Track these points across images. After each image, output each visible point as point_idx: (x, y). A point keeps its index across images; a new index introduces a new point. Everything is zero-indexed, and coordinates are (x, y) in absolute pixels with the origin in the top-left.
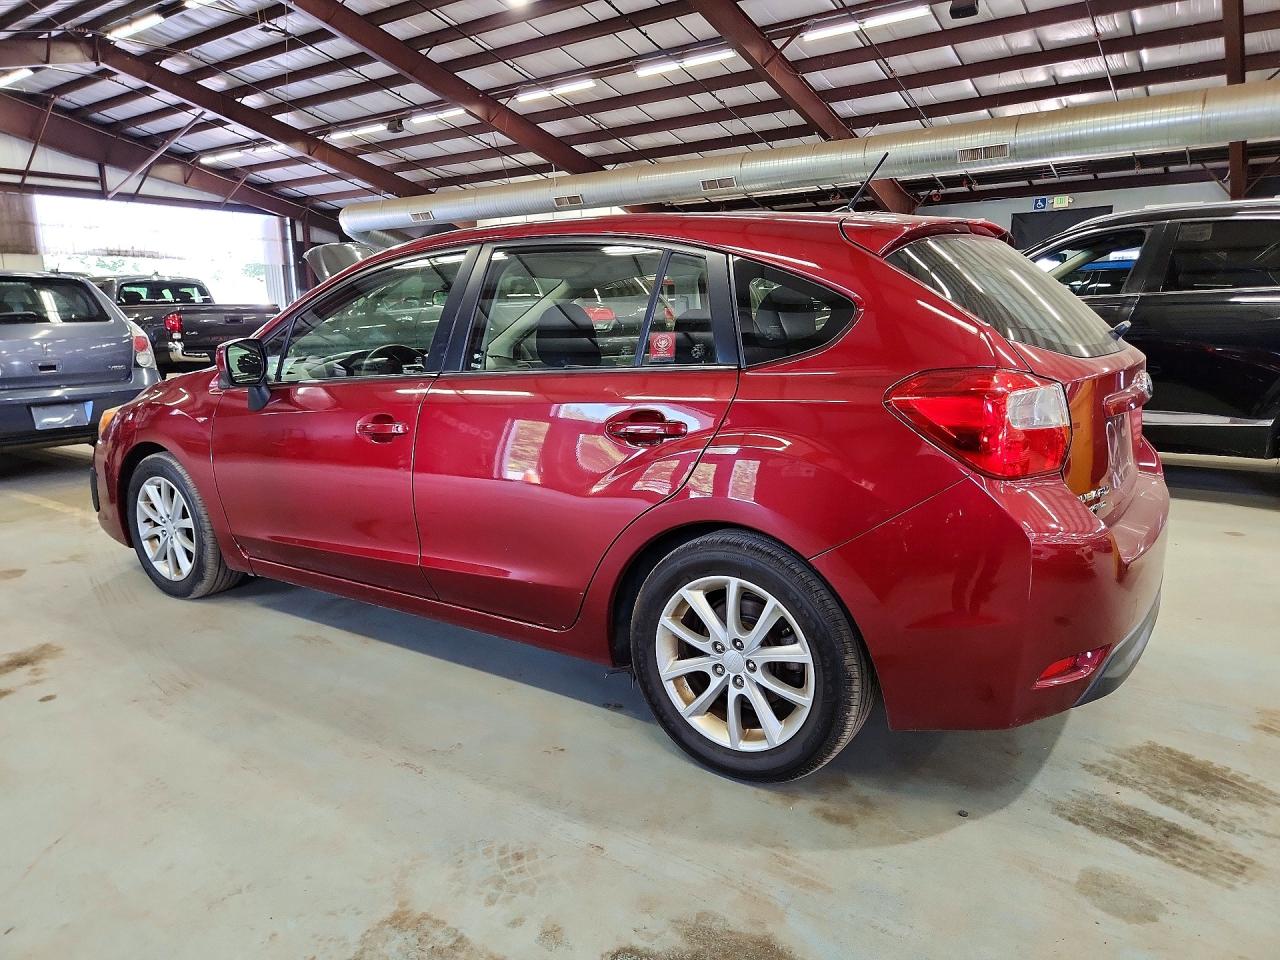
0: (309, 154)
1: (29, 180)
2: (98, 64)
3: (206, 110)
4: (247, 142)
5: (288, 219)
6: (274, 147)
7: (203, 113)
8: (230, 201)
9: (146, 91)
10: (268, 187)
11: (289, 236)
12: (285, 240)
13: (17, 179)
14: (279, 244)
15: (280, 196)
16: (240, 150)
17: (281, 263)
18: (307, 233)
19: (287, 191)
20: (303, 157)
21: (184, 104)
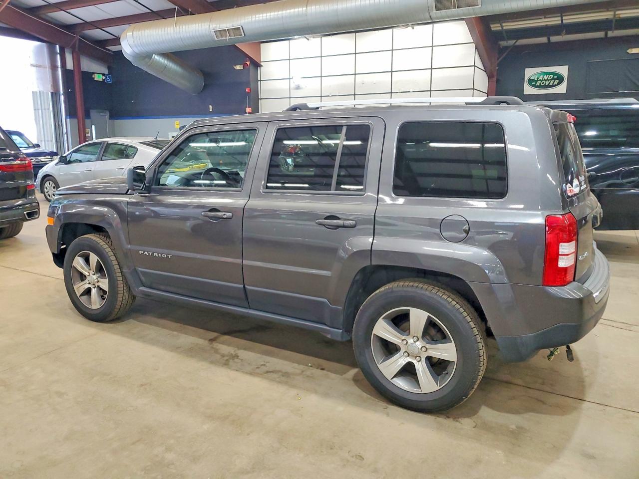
5: (58, 46)
11: (59, 64)
12: (54, 68)
14: (48, 71)
17: (49, 89)
18: (77, 62)
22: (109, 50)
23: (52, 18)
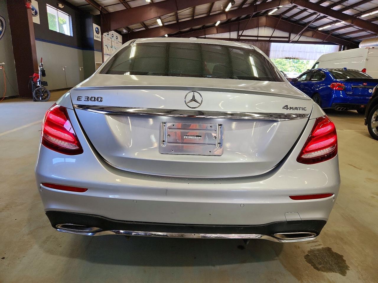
0: (352, 23)
1: (271, 39)
2: (292, 4)
3: (320, 13)
4: (333, 22)
6: (341, 23)
7: (320, 14)
8: (325, 41)
9: (305, 10)
10: (339, 36)
13: (268, 39)
15: (342, 38)
16: (331, 25)
19: (345, 36)
20: (350, 25)
21: (315, 12)
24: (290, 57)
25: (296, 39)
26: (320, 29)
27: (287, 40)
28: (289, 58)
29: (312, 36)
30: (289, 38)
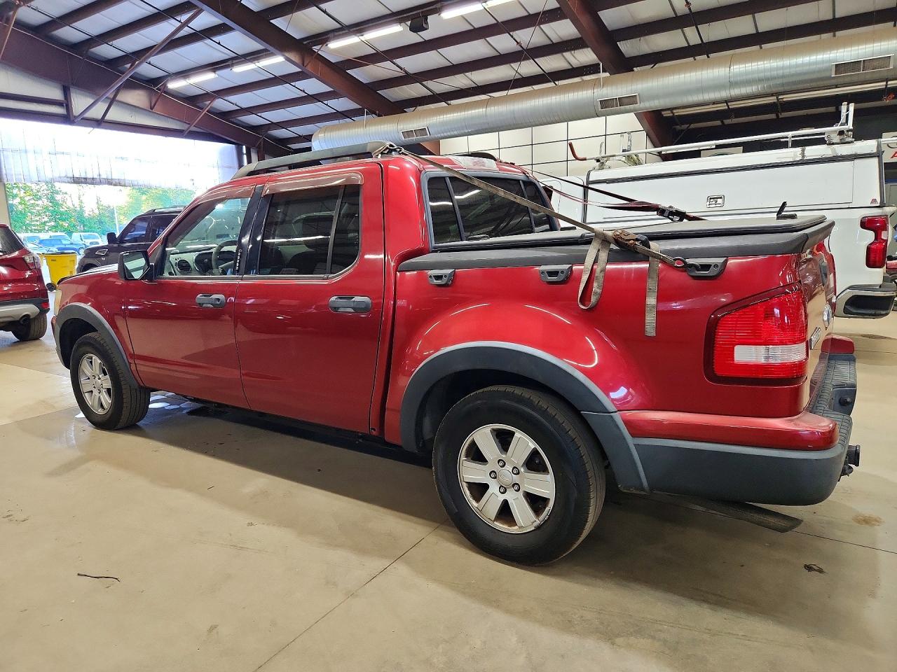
22: (290, 148)
23: (242, 122)
24: (89, 176)
25: (97, 112)
26: (173, 85)
27: (60, 110)
28: (86, 179)
29: (152, 109)
30: (66, 104)
